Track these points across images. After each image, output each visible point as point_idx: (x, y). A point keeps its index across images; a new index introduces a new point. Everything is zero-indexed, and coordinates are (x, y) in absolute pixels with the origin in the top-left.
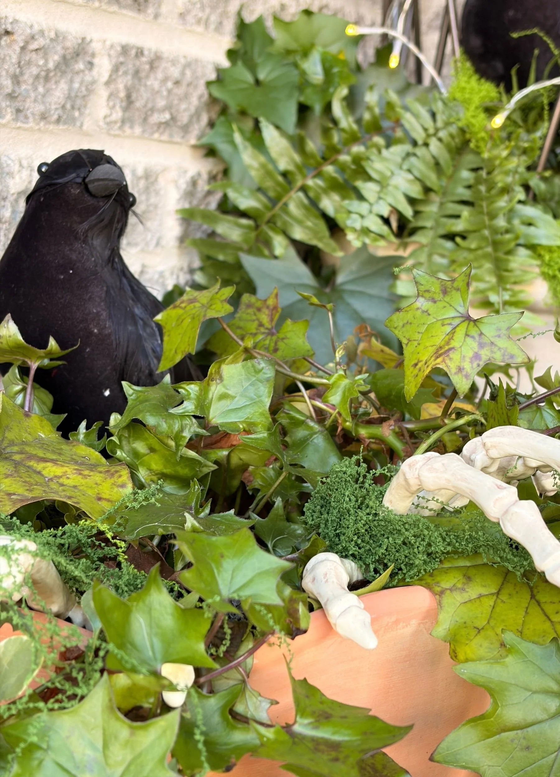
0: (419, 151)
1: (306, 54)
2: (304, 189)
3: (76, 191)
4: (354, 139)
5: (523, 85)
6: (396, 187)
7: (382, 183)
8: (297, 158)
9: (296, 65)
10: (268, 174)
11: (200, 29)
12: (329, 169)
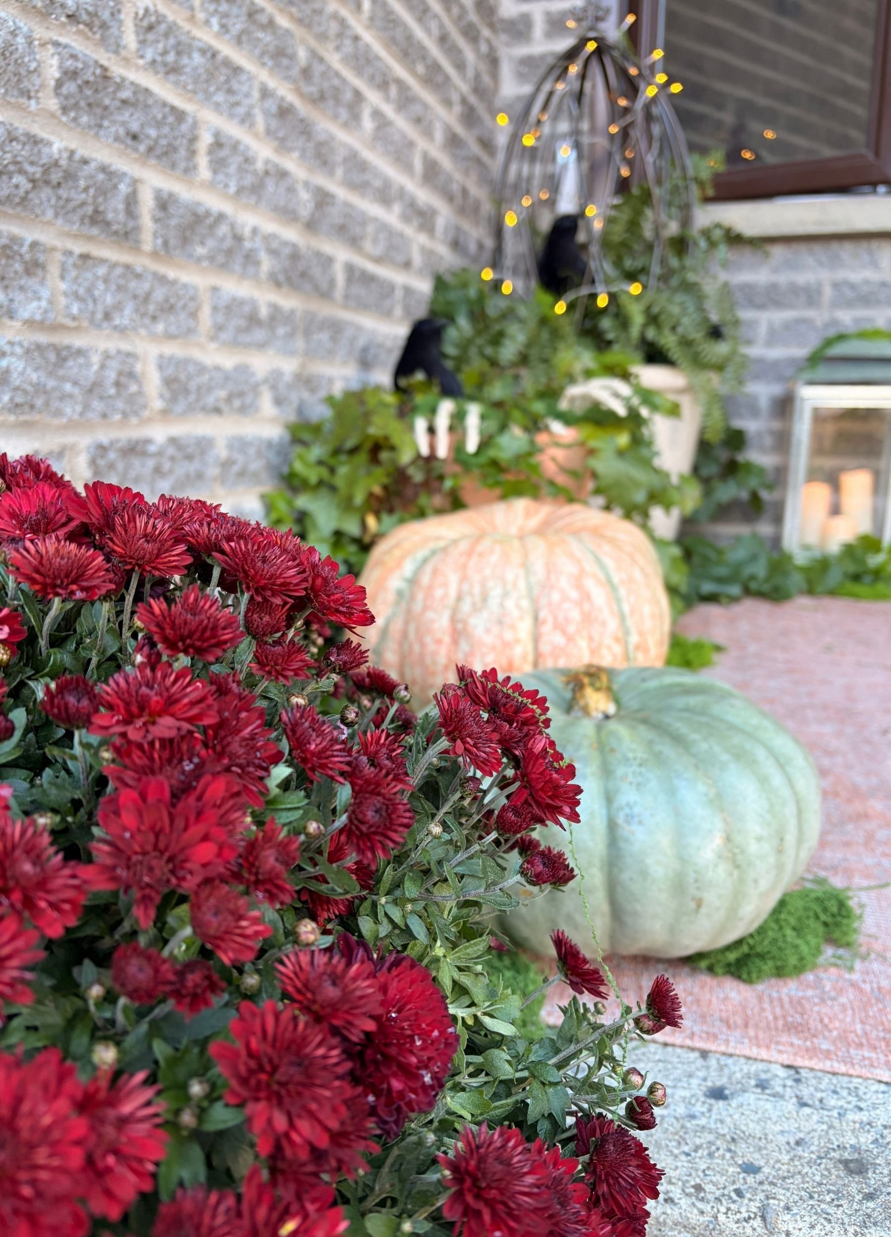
9: (463, 291)
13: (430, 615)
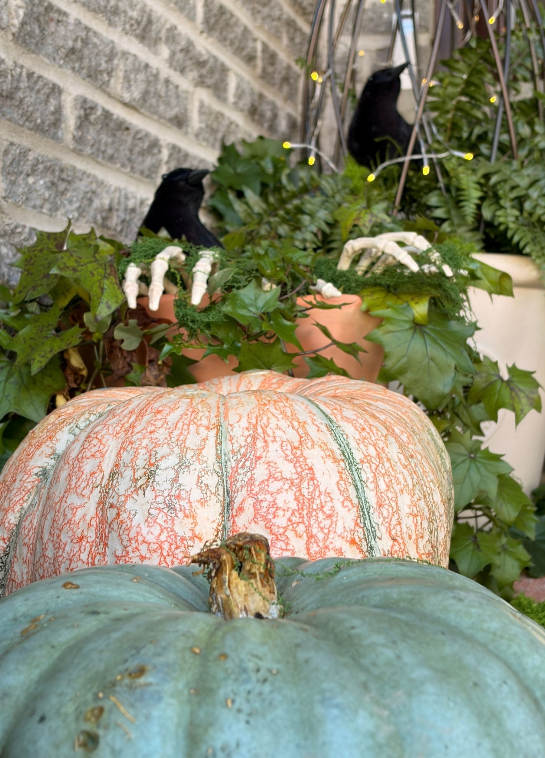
0: (331, 200)
1: (262, 158)
2: (269, 223)
3: (182, 183)
4: (294, 196)
5: (383, 161)
6: (320, 218)
7: (311, 215)
8: (264, 206)
9: (258, 164)
10: (249, 215)
11: (205, 144)
12: (281, 212)
13: (73, 499)
